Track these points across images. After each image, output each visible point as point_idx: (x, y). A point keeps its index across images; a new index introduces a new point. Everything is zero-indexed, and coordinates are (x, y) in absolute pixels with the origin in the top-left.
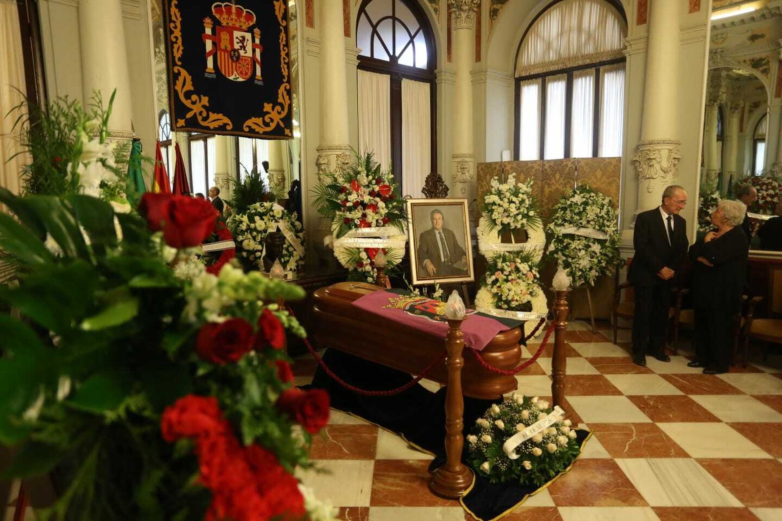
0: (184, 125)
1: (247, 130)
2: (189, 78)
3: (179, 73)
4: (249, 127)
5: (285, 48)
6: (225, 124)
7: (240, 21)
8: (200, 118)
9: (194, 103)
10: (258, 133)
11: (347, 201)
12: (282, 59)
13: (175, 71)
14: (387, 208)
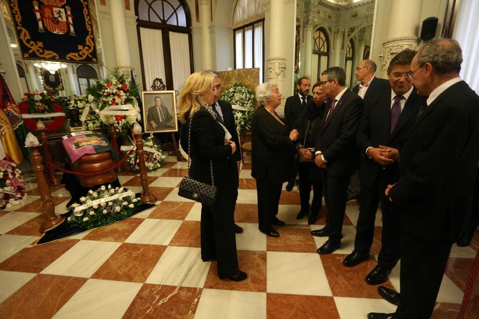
0: (28, 56)
1: (69, 59)
2: (27, 33)
3: (21, 30)
4: (70, 57)
5: (88, 17)
6: (55, 56)
7: (56, 3)
8: (38, 54)
9: (32, 45)
10: (76, 60)
11: (104, 92)
12: (86, 22)
13: (19, 29)
14: (126, 96)
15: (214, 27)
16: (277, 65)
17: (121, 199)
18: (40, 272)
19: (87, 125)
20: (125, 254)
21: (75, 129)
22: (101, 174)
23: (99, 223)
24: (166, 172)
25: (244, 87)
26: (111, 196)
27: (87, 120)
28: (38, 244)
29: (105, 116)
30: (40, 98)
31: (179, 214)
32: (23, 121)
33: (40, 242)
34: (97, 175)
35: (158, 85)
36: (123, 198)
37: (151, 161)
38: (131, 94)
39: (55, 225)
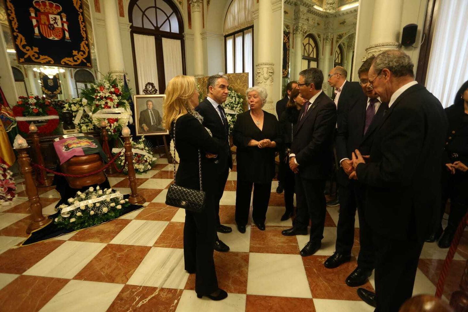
0: (24, 61)
1: (64, 63)
2: (23, 38)
3: (17, 36)
5: (83, 23)
6: (50, 61)
7: (52, 10)
8: (33, 58)
9: (28, 50)
10: (71, 65)
11: (97, 96)
12: (81, 29)
13: (16, 35)
14: (119, 99)
15: (206, 33)
16: (265, 70)
17: (108, 200)
18: (22, 273)
19: (81, 127)
20: (110, 255)
21: (68, 132)
22: (89, 176)
23: (86, 224)
24: (157, 174)
25: (233, 91)
26: (99, 197)
27: (81, 123)
28: (23, 245)
29: (98, 119)
30: (35, 101)
31: (165, 215)
32: (16, 123)
33: (26, 243)
34: (86, 176)
35: (150, 89)
36: (111, 200)
37: (142, 163)
38: (124, 97)
39: (42, 225)
